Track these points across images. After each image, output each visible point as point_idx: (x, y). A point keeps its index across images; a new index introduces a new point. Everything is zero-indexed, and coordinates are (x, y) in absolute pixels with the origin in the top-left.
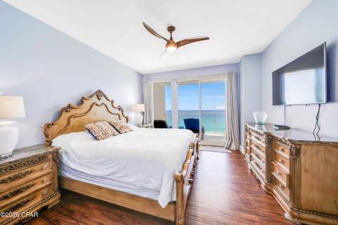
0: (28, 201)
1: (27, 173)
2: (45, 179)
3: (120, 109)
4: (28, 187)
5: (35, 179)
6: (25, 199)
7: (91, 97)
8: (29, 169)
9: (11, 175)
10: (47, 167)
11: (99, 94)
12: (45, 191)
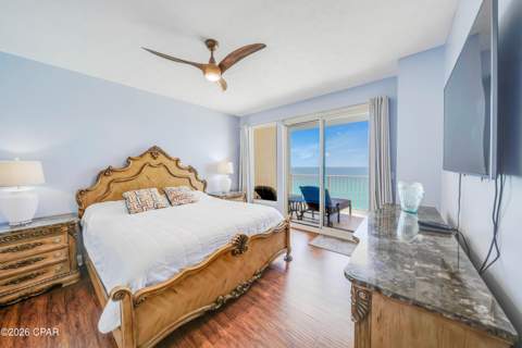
0: (38, 274)
1: (36, 245)
2: (58, 253)
3: (191, 169)
4: (37, 260)
5: (47, 252)
6: (35, 272)
7: (141, 156)
8: (39, 241)
9: (19, 245)
10: (61, 240)
11: (154, 152)
12: (58, 267)
